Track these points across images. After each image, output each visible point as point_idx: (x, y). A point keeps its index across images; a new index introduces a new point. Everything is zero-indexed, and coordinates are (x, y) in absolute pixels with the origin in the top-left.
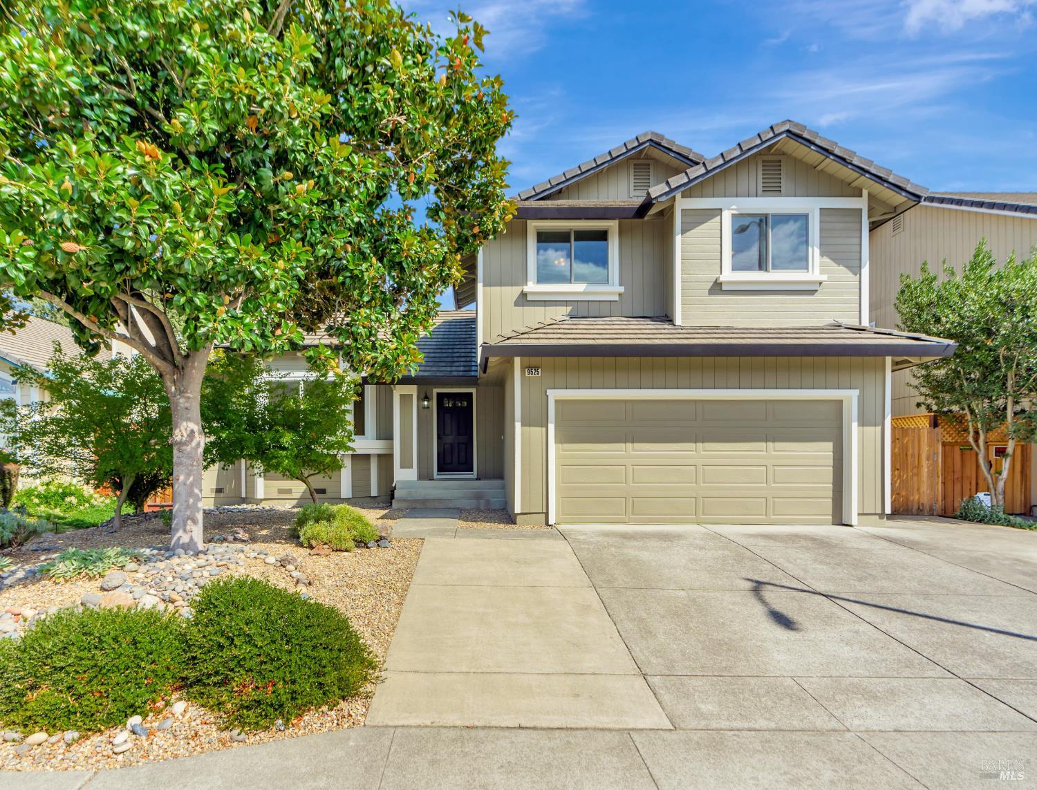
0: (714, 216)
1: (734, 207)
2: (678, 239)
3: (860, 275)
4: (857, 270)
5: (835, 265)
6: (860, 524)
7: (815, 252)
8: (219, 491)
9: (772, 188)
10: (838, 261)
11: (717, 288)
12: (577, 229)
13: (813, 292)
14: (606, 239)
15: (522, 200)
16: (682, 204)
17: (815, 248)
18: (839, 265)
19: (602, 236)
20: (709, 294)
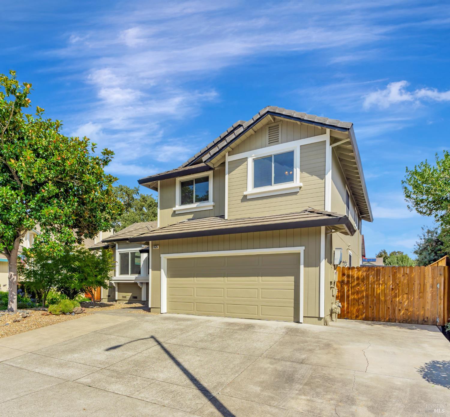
0: (245, 162)
1: (253, 155)
2: (227, 176)
3: (325, 179)
4: (322, 176)
5: (310, 176)
6: (304, 322)
7: (297, 171)
8: (109, 296)
9: (274, 141)
10: (311, 173)
11: (245, 199)
12: (196, 178)
13: (296, 193)
14: (208, 181)
15: (183, 167)
16: (228, 159)
17: (297, 168)
18: (312, 175)
19: (206, 179)
20: (241, 202)
